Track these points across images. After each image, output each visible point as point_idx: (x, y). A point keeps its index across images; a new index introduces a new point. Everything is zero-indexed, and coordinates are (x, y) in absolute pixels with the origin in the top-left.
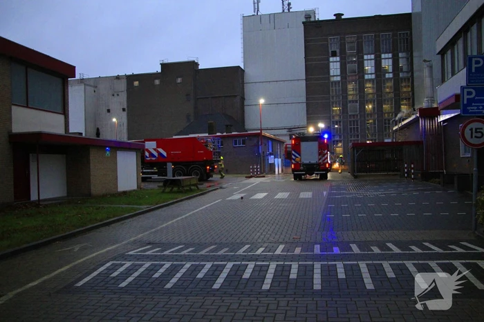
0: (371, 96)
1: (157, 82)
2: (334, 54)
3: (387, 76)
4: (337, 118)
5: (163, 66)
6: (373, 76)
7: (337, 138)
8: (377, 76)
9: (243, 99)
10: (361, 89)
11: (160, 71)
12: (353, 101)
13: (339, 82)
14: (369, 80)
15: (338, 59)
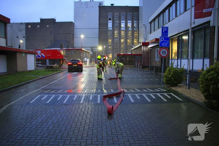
0: (123, 36)
1: (38, 26)
2: (110, 19)
3: (129, 29)
4: (110, 44)
5: (41, 20)
6: (124, 29)
7: (110, 52)
8: (126, 29)
9: (73, 35)
10: (120, 33)
11: (40, 22)
12: (116, 38)
13: (111, 30)
14: (123, 30)
15: (111, 21)
